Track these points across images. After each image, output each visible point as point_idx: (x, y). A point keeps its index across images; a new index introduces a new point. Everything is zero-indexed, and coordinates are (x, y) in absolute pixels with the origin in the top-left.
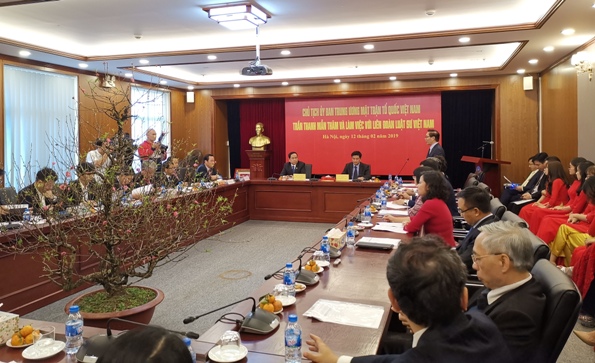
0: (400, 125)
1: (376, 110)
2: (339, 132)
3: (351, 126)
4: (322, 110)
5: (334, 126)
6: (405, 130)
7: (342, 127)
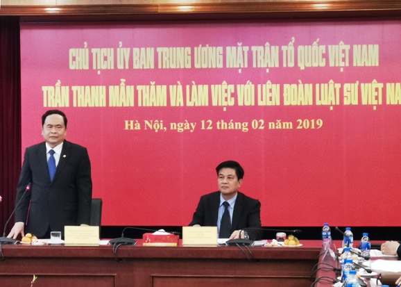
0: (328, 95)
1: (267, 56)
2: (168, 113)
3: (199, 96)
4: (123, 52)
5: (154, 96)
6: (340, 108)
7: (177, 101)
